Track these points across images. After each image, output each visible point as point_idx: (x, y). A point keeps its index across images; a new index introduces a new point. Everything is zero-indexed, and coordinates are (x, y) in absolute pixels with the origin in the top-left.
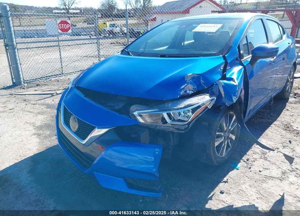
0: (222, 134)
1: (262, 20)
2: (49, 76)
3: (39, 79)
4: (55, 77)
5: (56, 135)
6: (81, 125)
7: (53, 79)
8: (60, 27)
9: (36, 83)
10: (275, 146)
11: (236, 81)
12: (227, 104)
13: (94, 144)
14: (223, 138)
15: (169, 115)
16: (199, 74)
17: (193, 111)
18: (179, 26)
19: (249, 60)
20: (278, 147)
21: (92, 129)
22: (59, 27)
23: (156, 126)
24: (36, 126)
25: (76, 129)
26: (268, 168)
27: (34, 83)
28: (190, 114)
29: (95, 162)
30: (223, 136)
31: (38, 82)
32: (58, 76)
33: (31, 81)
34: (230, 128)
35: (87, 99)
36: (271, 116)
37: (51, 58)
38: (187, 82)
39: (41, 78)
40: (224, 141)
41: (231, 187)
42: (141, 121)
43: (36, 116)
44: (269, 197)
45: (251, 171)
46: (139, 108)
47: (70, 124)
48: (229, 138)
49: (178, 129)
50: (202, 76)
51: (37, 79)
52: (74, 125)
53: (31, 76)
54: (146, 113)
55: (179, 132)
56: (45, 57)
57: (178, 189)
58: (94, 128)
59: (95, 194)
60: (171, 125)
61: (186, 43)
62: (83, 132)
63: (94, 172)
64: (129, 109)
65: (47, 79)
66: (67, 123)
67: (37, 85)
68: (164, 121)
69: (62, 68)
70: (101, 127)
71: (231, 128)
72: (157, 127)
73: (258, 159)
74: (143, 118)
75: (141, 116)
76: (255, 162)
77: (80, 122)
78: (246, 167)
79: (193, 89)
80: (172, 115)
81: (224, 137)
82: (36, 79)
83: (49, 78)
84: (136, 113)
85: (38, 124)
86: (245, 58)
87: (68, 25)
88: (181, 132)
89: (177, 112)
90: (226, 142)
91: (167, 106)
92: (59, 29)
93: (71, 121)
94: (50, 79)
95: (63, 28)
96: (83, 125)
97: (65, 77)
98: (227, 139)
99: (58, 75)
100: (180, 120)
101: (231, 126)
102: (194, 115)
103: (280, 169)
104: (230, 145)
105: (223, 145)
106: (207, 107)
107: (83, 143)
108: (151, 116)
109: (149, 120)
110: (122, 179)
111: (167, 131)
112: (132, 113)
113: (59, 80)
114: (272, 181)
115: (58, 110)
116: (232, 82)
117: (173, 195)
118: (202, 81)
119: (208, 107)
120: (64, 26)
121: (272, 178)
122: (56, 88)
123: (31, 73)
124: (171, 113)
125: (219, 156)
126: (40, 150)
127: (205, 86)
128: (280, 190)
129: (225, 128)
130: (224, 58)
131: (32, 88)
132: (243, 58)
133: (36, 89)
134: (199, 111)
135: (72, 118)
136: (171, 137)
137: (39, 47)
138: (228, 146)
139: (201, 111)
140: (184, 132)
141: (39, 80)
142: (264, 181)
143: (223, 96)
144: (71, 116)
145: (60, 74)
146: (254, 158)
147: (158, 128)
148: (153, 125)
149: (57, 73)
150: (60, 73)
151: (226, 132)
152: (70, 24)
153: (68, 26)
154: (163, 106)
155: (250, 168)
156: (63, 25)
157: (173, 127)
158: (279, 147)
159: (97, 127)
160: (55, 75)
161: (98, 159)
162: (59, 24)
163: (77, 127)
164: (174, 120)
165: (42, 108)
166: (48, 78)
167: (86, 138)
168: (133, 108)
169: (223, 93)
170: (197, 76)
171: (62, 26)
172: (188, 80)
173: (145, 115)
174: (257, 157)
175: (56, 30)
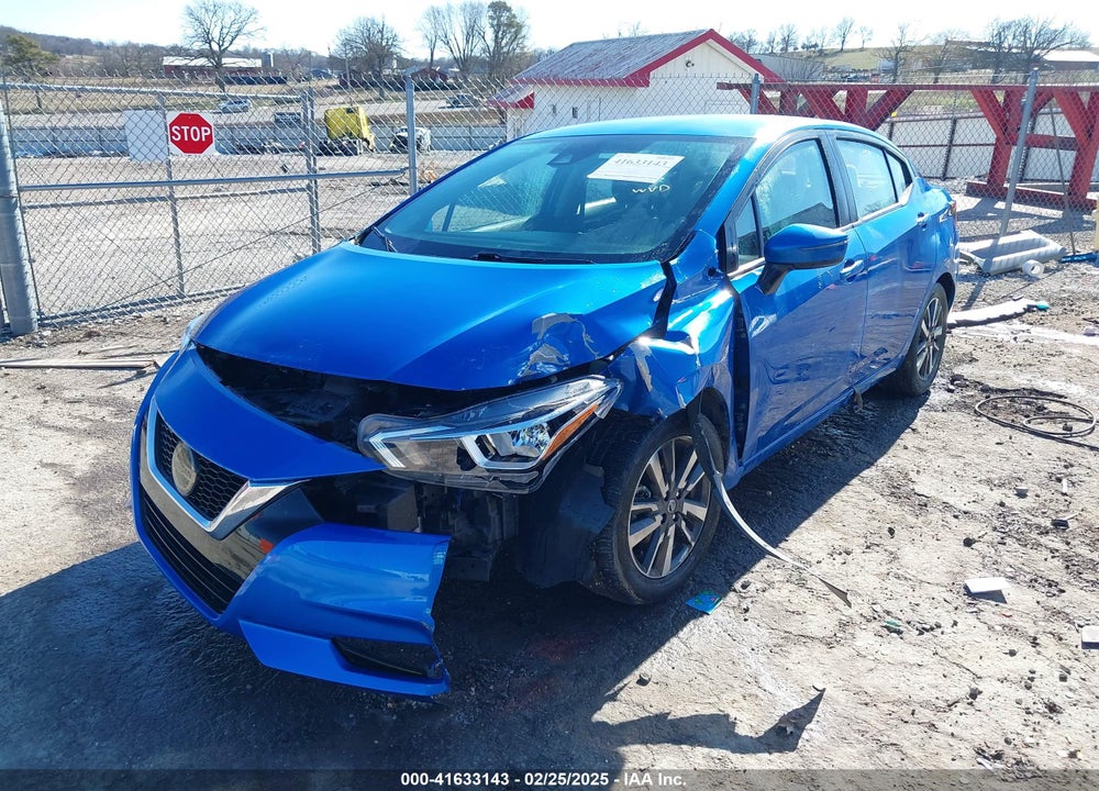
0: (654, 507)
1: (818, 141)
2: (135, 304)
3: (95, 314)
4: (152, 308)
5: (130, 507)
6: (203, 471)
7: (146, 315)
8: (177, 137)
9: (86, 326)
10: (841, 542)
11: (695, 342)
12: (662, 412)
13: (243, 531)
14: (659, 518)
15: (481, 442)
16: (579, 317)
17: (554, 426)
18: (554, 156)
19: (759, 273)
20: (851, 547)
21: (236, 485)
22: (172, 134)
23: (443, 476)
24: (77, 474)
25: (189, 487)
26: (801, 610)
27: (79, 324)
28: (544, 436)
29: (242, 590)
30: (656, 513)
31: (92, 326)
32: (167, 303)
33: (68, 318)
34: (682, 484)
35: (226, 391)
36: (856, 450)
37: (146, 234)
38: (539, 338)
39: (103, 309)
40: (663, 528)
41: (674, 665)
42: (395, 463)
43: (79, 442)
44: (779, 693)
45: (746, 620)
46: (388, 424)
47: (174, 472)
48: (683, 515)
49: (509, 484)
50: (589, 320)
51: (90, 313)
52: (185, 473)
53: (69, 302)
54: (408, 437)
55: (511, 491)
56: (125, 231)
57: (512, 672)
58: (242, 482)
59: (249, 687)
60: (488, 474)
61: (588, 206)
62: (209, 496)
63: (240, 621)
64: (356, 427)
65: (124, 314)
66: (164, 466)
67: (90, 335)
68: (464, 459)
69: (181, 276)
70: (264, 478)
71: (686, 486)
72: (446, 481)
73: (777, 585)
74: (399, 455)
75: (390, 445)
76: (766, 594)
77: (199, 462)
78: (734, 607)
79: (559, 359)
80: (491, 440)
81: (664, 516)
82: (85, 313)
83: (131, 312)
84: (376, 440)
85: (82, 467)
86: (742, 268)
87: (203, 129)
88: (519, 492)
89: (504, 431)
90: (672, 530)
91: (472, 415)
92: (172, 140)
93: (175, 459)
94: (134, 314)
95: (186, 139)
96: (210, 472)
97: (191, 309)
98: (675, 520)
99: (163, 299)
100: (515, 455)
101: (687, 479)
102: (554, 438)
103: (837, 614)
104: (689, 538)
105: (661, 540)
106: (594, 416)
107: (210, 530)
108: (424, 446)
109: (418, 461)
110: (327, 642)
111: (475, 494)
112: (366, 440)
113: (168, 320)
114: (803, 648)
115: (141, 422)
116: (679, 347)
117: (492, 688)
118: (586, 338)
119: (597, 414)
120: (189, 131)
121: (805, 638)
122: (154, 344)
123: (68, 291)
124: (488, 436)
125: (647, 575)
126: (84, 554)
127: (596, 354)
128: (818, 673)
129: (664, 489)
130: (667, 269)
131: (69, 346)
132: (734, 267)
133: (84, 347)
134: (569, 427)
135: (178, 449)
136: (493, 514)
137: (101, 203)
138: (680, 539)
139: (577, 426)
140: (526, 492)
141: (94, 318)
142: (777, 649)
143: (650, 387)
144: (175, 445)
145: (172, 298)
146: (766, 581)
147: (447, 483)
148: (432, 475)
149: (162, 295)
150: (171, 294)
151: (666, 499)
152: (210, 127)
153: (204, 134)
154: (461, 415)
155: (746, 610)
156: (185, 128)
157: (495, 479)
158: (854, 547)
159: (251, 482)
160: (153, 301)
161: (252, 577)
162: (171, 125)
163: (192, 480)
164: (497, 457)
165: (102, 414)
166: (128, 309)
167: (218, 514)
168: (368, 423)
169: (648, 378)
170: (573, 320)
171: (182, 132)
172: (541, 331)
173: (406, 443)
174: (776, 578)
175: (161, 144)
